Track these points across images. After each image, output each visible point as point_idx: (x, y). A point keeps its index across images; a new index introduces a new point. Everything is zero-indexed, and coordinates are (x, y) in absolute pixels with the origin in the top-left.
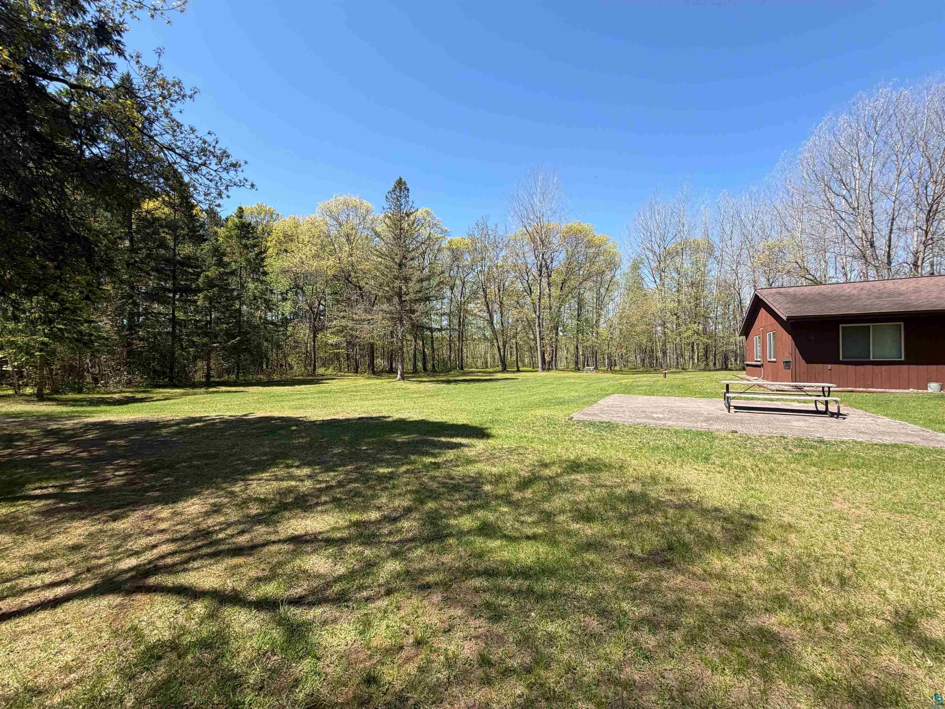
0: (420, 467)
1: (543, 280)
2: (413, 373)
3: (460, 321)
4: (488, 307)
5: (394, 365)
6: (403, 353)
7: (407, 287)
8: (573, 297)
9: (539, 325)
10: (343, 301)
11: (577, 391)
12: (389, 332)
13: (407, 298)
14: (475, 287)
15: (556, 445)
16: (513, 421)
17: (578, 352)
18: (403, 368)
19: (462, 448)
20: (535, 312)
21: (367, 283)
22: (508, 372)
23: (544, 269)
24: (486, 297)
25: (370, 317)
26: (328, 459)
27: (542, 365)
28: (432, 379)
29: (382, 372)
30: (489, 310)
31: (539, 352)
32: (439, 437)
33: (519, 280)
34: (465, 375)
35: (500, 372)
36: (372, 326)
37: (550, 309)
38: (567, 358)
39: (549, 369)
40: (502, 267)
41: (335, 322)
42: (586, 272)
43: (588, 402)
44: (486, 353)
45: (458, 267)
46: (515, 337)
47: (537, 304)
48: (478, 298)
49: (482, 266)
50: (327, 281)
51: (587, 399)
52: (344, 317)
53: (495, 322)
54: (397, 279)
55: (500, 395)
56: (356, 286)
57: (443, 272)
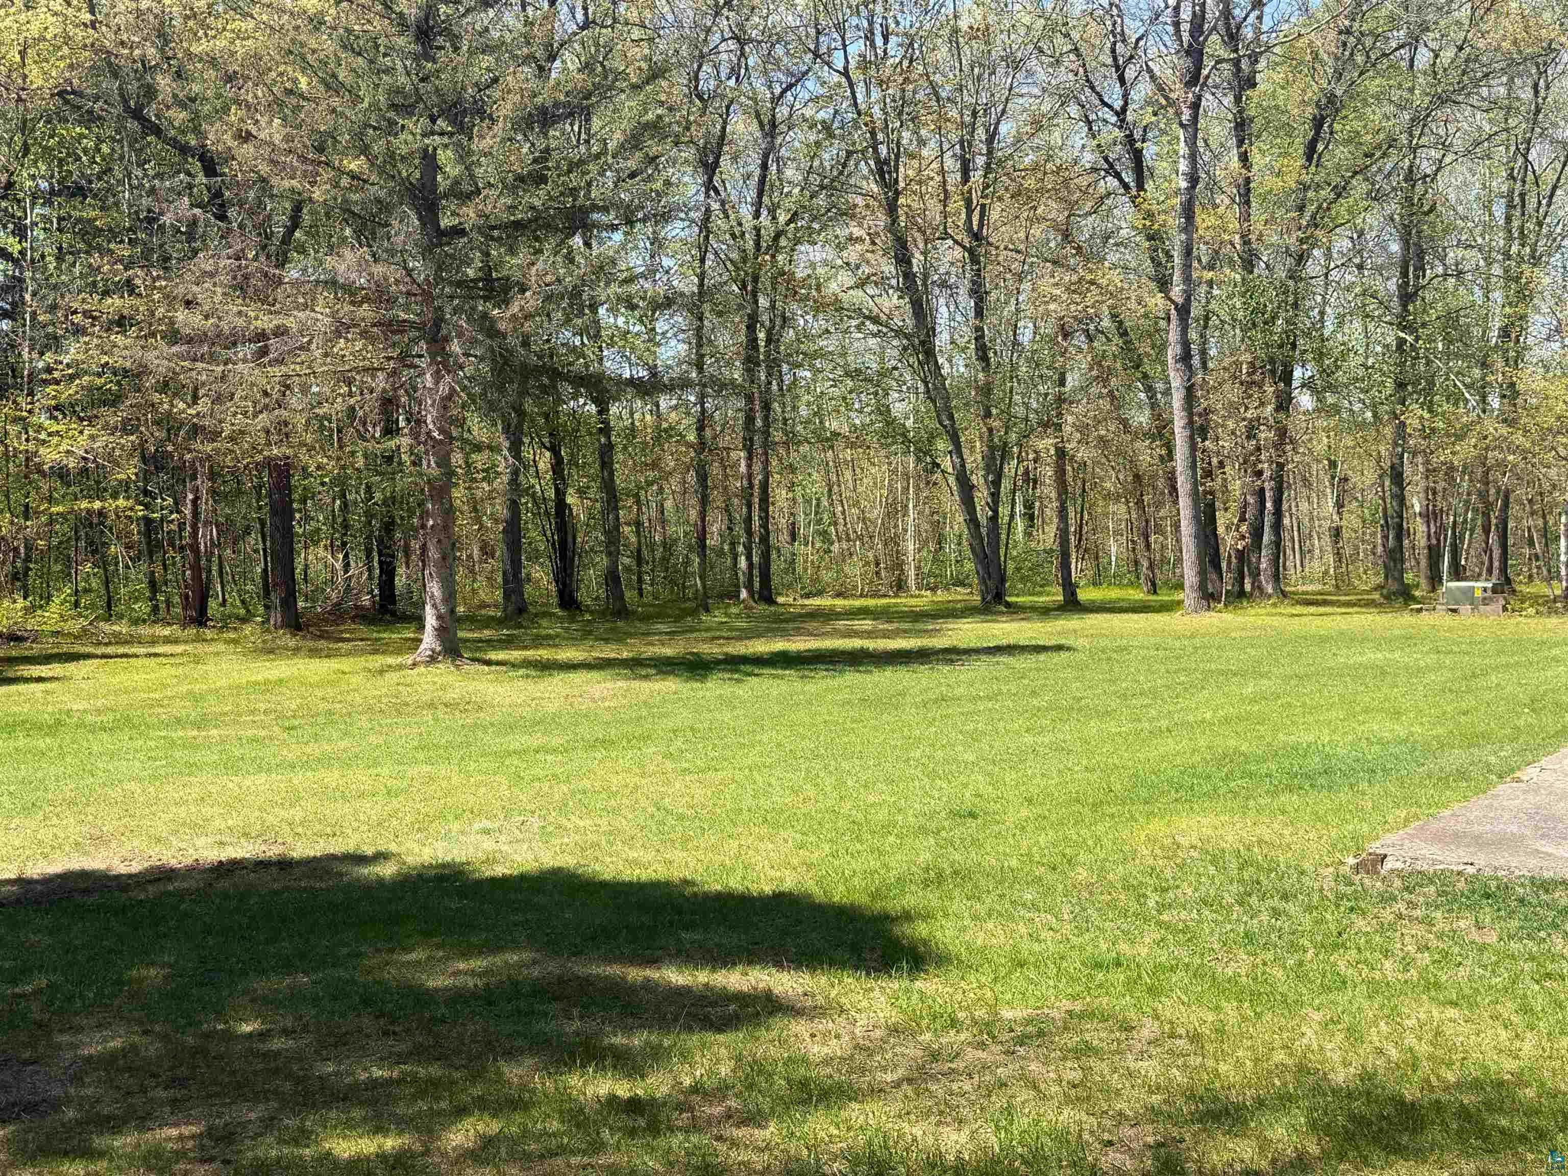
0: (555, 1125)
1: (1208, 101)
2: (500, 622)
3: (753, 342)
4: (903, 259)
5: (400, 581)
6: (449, 513)
7: (464, 156)
8: (1376, 196)
9: (1186, 357)
10: (113, 234)
11: (1397, 714)
12: (370, 407)
13: (469, 214)
14: (829, 155)
15: (1292, 1006)
16: (1050, 878)
17: (1401, 499)
18: (450, 596)
19: (778, 1022)
20: (1164, 284)
21: (245, 137)
22: (1014, 610)
23: (1215, 46)
24: (892, 209)
25: (266, 322)
26: (56, 1091)
27: (1202, 574)
28: (609, 652)
29: (338, 614)
30: (909, 276)
31: (1184, 503)
32: (653, 962)
33: (1074, 110)
34: (785, 634)
35: (967, 611)
36: (277, 371)
37: (1249, 264)
38: (1337, 533)
39: (1239, 596)
40: (983, 33)
41: (73, 351)
42: (1448, 55)
43: (1462, 775)
44: (894, 510)
45: (742, 41)
46: (1051, 425)
47: (1177, 240)
48: (849, 213)
49: (869, 38)
50: (24, 127)
51: (1455, 757)
52: (122, 322)
53: (942, 340)
54: (407, 110)
55: (975, 737)
56: (184, 150)
57: (656, 73)
